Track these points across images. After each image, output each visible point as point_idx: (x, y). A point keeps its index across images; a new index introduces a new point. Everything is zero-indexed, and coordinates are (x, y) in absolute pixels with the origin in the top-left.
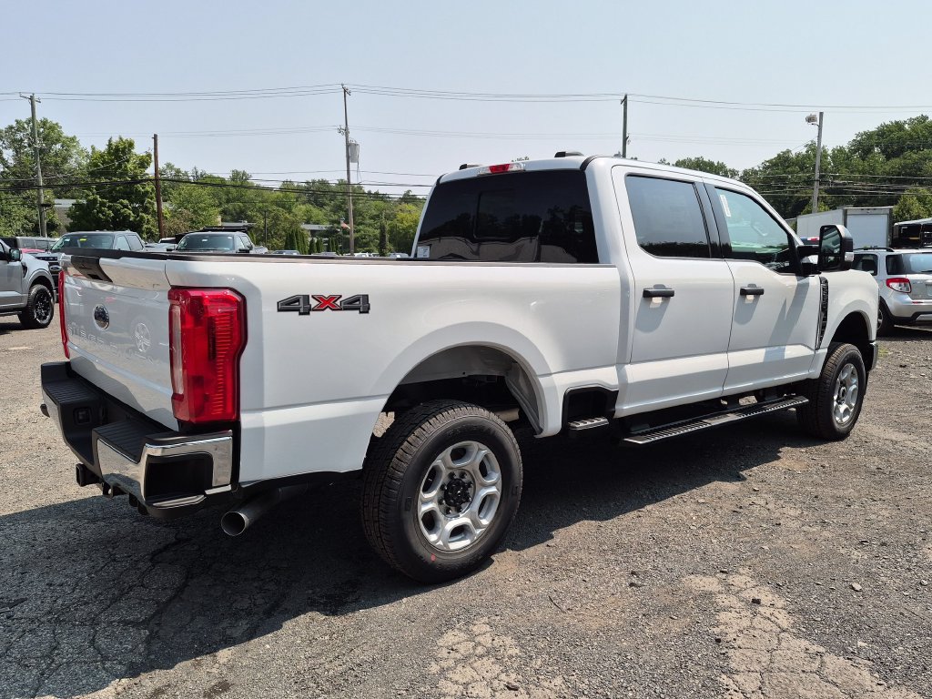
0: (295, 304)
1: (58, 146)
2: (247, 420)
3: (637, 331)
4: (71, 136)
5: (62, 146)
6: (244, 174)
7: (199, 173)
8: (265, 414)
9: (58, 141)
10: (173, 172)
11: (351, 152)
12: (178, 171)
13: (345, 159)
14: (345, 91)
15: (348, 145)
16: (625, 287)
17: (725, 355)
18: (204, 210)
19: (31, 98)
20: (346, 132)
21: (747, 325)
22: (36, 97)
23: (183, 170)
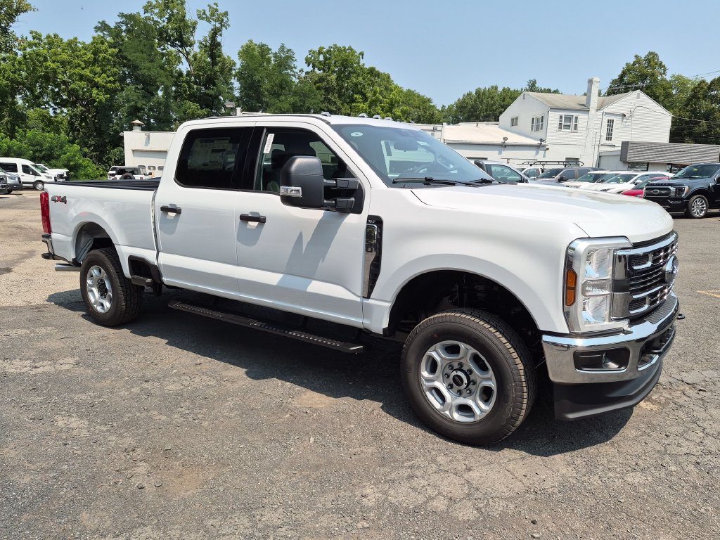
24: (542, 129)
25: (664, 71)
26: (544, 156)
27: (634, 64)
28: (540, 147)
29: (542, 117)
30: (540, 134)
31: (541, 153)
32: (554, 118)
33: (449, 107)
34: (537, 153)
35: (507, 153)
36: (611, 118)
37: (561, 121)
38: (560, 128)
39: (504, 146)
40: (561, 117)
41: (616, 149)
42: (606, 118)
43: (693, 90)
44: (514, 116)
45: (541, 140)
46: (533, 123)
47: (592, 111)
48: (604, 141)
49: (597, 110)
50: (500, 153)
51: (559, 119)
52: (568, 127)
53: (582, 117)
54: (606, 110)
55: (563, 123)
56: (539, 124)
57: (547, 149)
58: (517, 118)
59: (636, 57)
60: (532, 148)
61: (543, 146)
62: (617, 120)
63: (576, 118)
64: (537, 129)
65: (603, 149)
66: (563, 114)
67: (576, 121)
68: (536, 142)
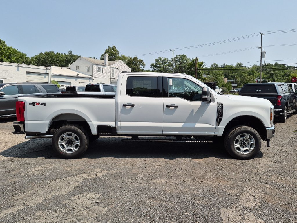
0: (32, 104)
1: (185, 61)
2: (25, 122)
3: (121, 114)
4: (188, 58)
5: (186, 61)
6: (241, 64)
7: (225, 65)
8: (28, 121)
9: (185, 60)
10: (215, 66)
11: (262, 54)
12: (217, 65)
13: (260, 57)
14: (262, 34)
15: (261, 53)
16: (116, 103)
17: (162, 123)
18: (219, 76)
19: (173, 51)
20: (261, 48)
21: (172, 115)
22: (174, 50)
23: (218, 65)
24: (90, 71)
25: (119, 53)
26: (92, 82)
27: (109, 50)
28: (91, 78)
29: (90, 67)
30: (90, 73)
31: (91, 80)
32: (94, 68)
33: (31, 58)
34: (90, 81)
35: (79, 80)
36: (113, 69)
37: (97, 69)
38: (97, 72)
39: (77, 77)
40: (97, 67)
41: (116, 80)
42: (112, 69)
43: (129, 61)
44: (77, 65)
45: (91, 76)
46: (86, 69)
47: (107, 66)
48: (112, 77)
49: (109, 66)
50: (76, 80)
51: (96, 68)
52: (100, 71)
53: (104, 68)
54: (111, 66)
55: (98, 69)
56: (89, 69)
57: (94, 79)
58: (79, 67)
59: (109, 47)
60: (87, 78)
61: (92, 78)
62: (115, 70)
63: (102, 68)
64: (88, 71)
65: (112, 80)
66: (98, 66)
67: (102, 69)
68: (89, 76)
